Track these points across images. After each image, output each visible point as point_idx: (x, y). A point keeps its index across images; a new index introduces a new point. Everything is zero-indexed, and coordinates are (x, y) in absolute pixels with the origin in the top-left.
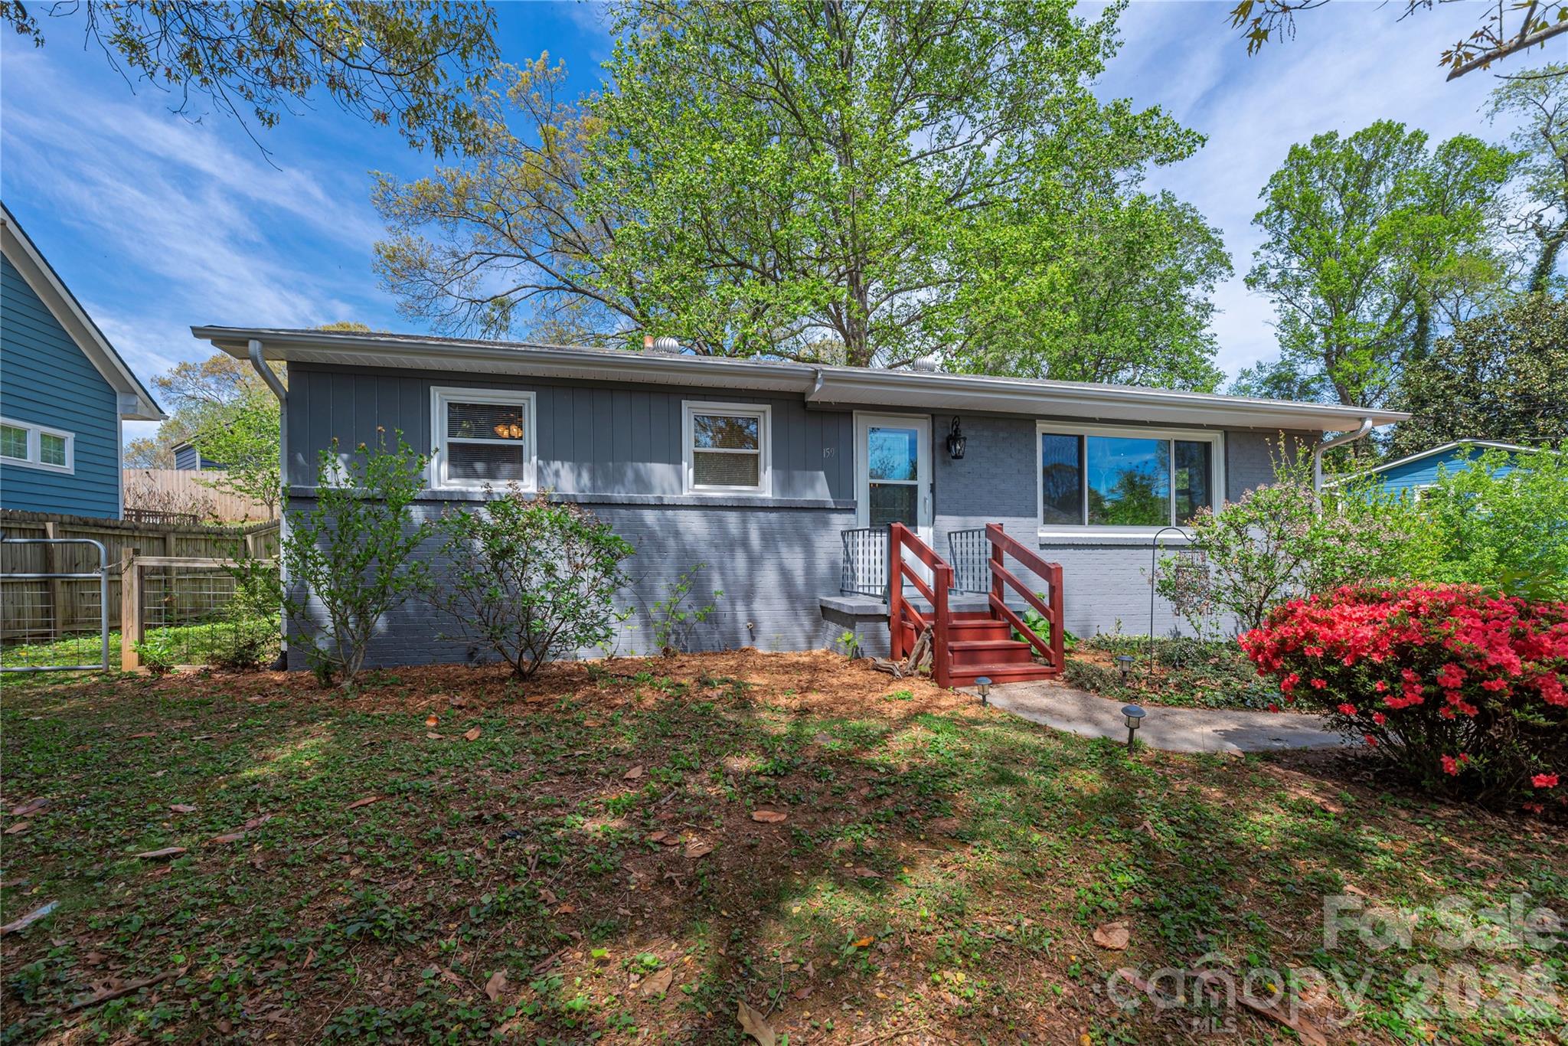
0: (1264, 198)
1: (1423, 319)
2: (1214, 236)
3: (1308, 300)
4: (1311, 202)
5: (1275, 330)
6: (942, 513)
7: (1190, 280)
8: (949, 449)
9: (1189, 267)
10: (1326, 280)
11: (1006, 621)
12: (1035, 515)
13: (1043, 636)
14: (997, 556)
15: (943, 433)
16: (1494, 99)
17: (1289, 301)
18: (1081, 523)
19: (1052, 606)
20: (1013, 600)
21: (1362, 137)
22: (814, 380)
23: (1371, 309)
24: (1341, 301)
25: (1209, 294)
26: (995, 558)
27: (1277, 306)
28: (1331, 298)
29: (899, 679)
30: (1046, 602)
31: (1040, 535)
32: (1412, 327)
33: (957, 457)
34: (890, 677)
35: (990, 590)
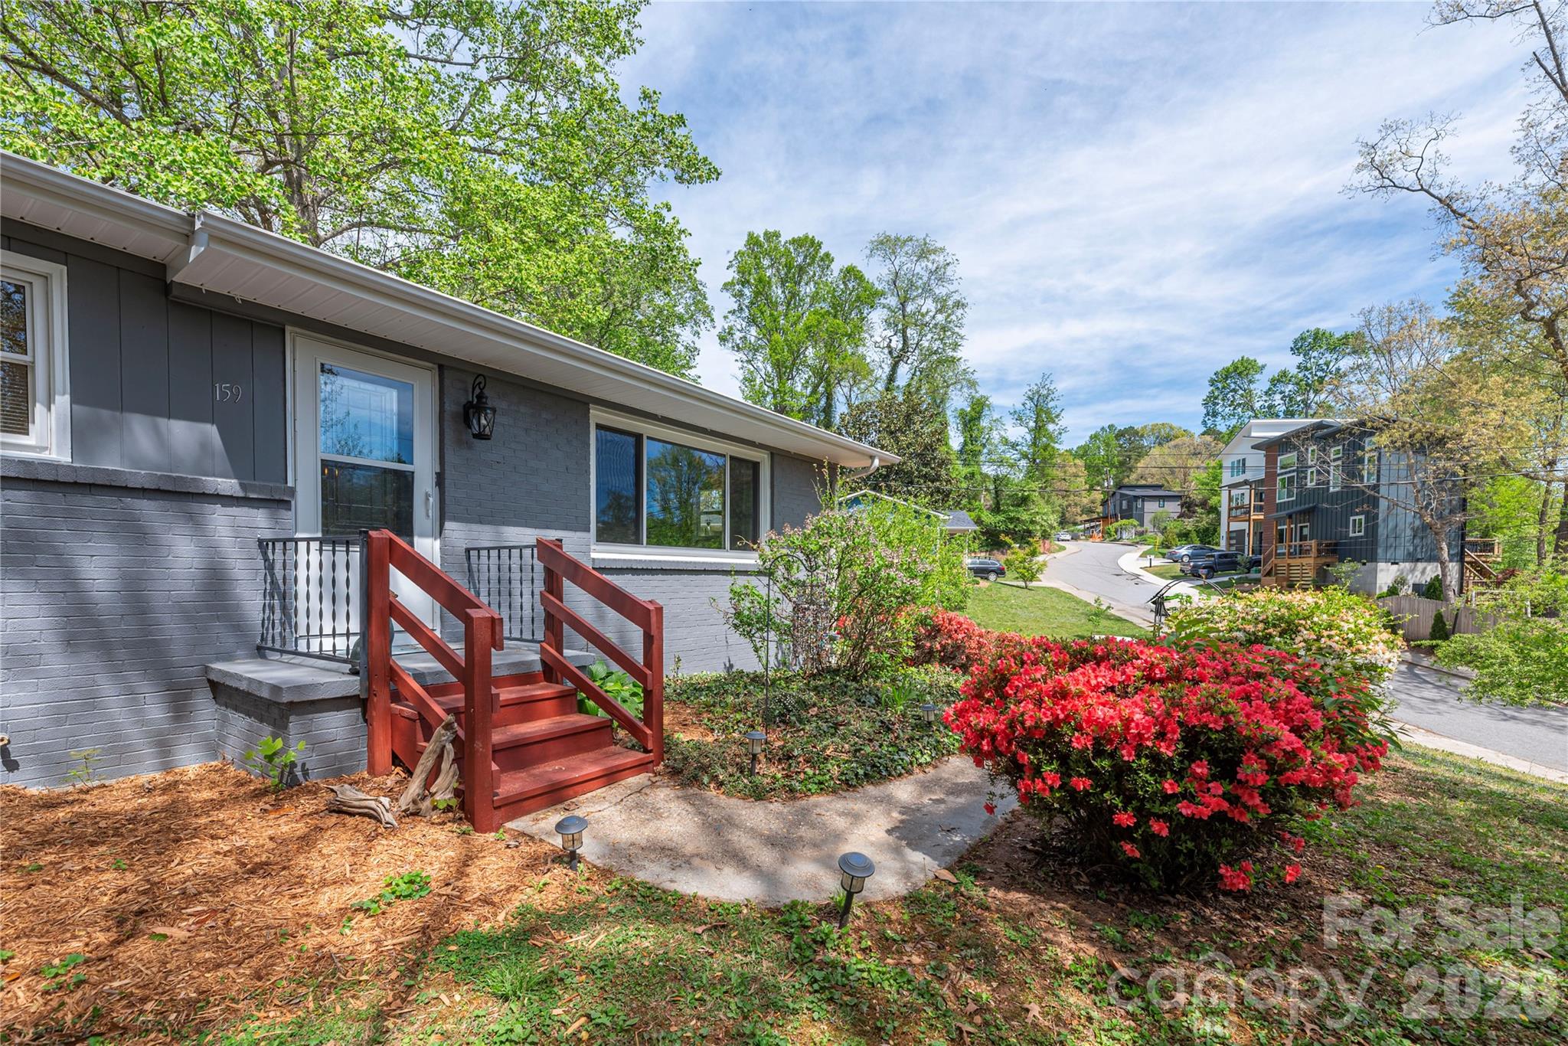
0: (732, 270)
1: (829, 397)
2: (700, 287)
3: (763, 366)
4: (763, 283)
5: (740, 384)
6: (455, 519)
7: (682, 321)
8: (468, 423)
9: (680, 309)
10: (774, 350)
11: (570, 685)
12: (588, 530)
13: (634, 708)
14: (553, 585)
15: (457, 399)
16: (870, 246)
17: (749, 362)
18: (637, 541)
19: (648, 663)
20: (575, 652)
21: (798, 242)
22: (189, 237)
23: (800, 383)
24: (784, 369)
25: (695, 339)
26: (550, 591)
27: (740, 364)
28: (777, 365)
29: (391, 830)
30: (639, 658)
31: (594, 555)
32: (823, 402)
33: (481, 436)
34: (369, 825)
35: (540, 636)
